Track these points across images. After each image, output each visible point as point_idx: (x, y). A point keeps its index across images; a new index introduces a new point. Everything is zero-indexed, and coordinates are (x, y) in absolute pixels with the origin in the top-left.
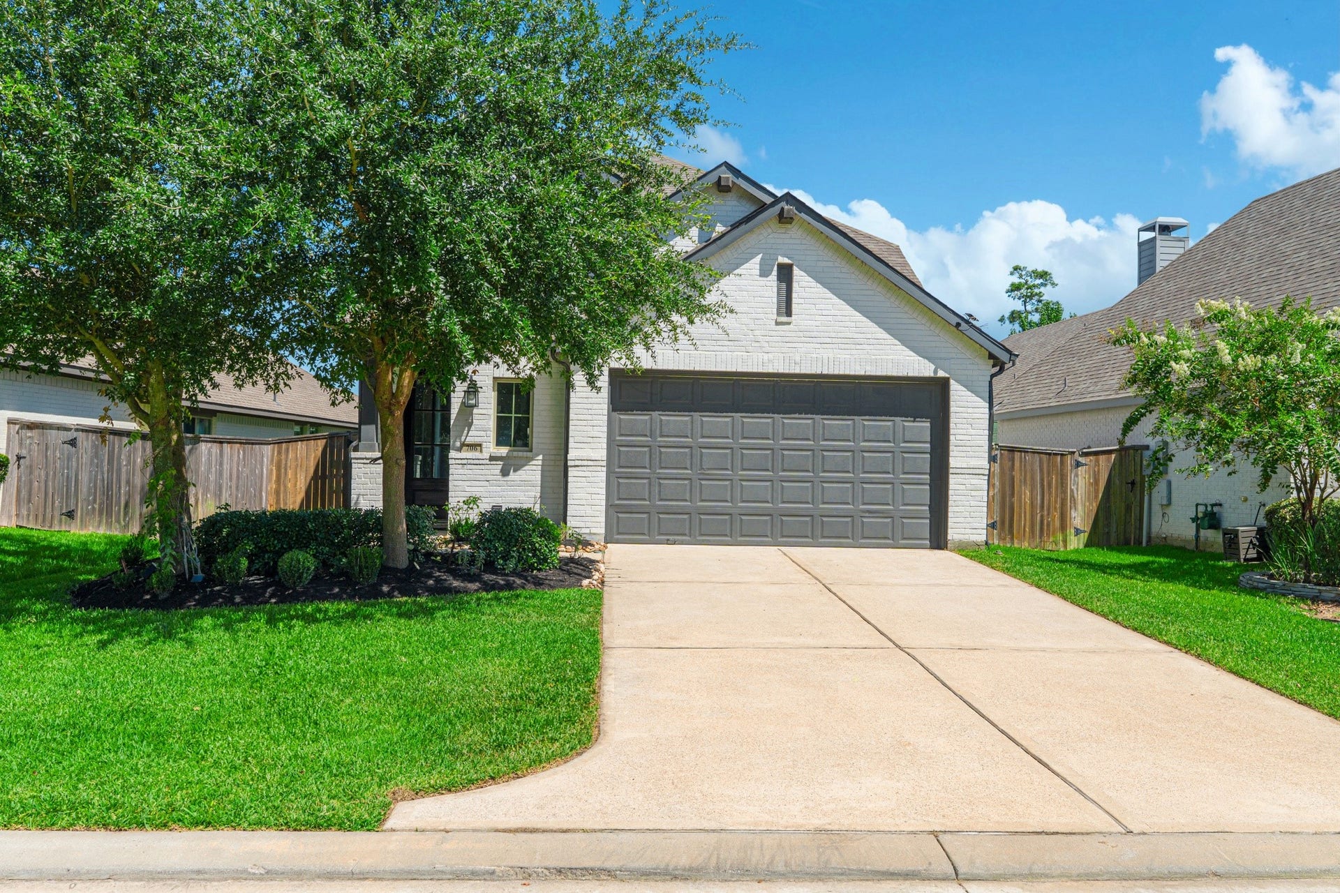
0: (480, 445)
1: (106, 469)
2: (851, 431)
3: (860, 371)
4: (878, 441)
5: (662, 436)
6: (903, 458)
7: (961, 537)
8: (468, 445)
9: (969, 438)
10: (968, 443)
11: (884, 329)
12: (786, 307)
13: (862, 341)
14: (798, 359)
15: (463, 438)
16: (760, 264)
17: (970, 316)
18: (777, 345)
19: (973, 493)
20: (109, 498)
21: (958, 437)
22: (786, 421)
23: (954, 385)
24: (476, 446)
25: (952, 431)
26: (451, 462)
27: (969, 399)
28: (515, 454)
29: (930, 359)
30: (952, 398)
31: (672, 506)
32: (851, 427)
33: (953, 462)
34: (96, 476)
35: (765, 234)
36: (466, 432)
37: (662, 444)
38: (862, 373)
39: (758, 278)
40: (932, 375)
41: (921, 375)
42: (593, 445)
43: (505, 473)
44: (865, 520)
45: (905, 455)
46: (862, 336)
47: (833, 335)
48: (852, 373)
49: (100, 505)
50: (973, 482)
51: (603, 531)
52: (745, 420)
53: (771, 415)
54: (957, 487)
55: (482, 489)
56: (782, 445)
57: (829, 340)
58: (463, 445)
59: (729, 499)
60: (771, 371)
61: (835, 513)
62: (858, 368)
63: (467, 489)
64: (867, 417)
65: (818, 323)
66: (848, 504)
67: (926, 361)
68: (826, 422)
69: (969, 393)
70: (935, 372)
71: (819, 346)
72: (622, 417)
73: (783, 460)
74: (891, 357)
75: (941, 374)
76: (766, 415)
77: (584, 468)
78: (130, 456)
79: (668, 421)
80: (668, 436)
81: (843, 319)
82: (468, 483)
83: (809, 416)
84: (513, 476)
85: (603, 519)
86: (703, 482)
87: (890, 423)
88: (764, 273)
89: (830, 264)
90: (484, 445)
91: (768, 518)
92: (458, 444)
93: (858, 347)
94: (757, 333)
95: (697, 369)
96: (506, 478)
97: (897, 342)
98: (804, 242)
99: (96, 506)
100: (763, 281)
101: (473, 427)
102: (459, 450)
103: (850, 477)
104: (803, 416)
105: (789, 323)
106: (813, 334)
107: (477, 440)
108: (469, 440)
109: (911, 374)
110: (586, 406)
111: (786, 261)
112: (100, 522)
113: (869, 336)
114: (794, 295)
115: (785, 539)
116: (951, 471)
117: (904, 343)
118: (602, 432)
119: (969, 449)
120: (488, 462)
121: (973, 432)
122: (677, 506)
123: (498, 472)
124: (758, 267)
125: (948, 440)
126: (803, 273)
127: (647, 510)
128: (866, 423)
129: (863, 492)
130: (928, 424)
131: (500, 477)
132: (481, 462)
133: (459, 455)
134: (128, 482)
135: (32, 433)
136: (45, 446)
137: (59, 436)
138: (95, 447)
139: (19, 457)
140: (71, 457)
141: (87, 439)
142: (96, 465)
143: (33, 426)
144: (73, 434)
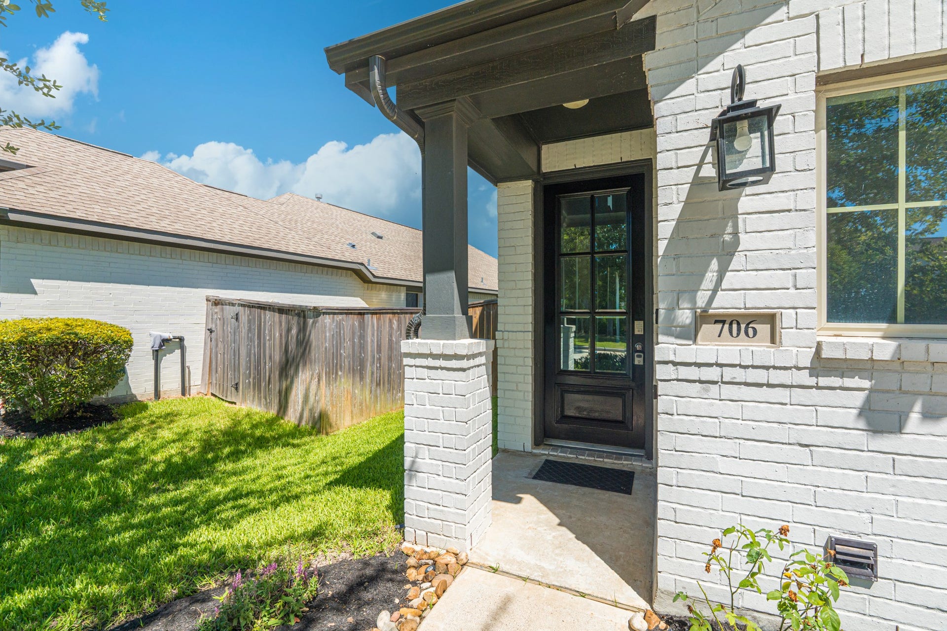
0: (771, 319)
1: (256, 343)
8: (720, 320)
15: (702, 299)
20: (259, 373)
24: (754, 323)
26: (661, 372)
34: (250, 350)
36: (711, 276)
49: (254, 378)
55: (781, 472)
58: (702, 318)
78: (271, 331)
82: (728, 447)
90: (787, 318)
92: (685, 316)
96: (887, 442)
99: (251, 380)
102: (691, 334)
107: (758, 302)
108: (725, 303)
112: (254, 396)
120: (804, 378)
123: (850, 416)
131: (860, 438)
132: (776, 377)
133: (687, 351)
134: (270, 358)
135: (217, 309)
136: (223, 320)
137: (230, 311)
138: (249, 321)
139: (211, 331)
140: (236, 331)
141: (244, 314)
142: (251, 340)
143: (217, 303)
144: (237, 309)
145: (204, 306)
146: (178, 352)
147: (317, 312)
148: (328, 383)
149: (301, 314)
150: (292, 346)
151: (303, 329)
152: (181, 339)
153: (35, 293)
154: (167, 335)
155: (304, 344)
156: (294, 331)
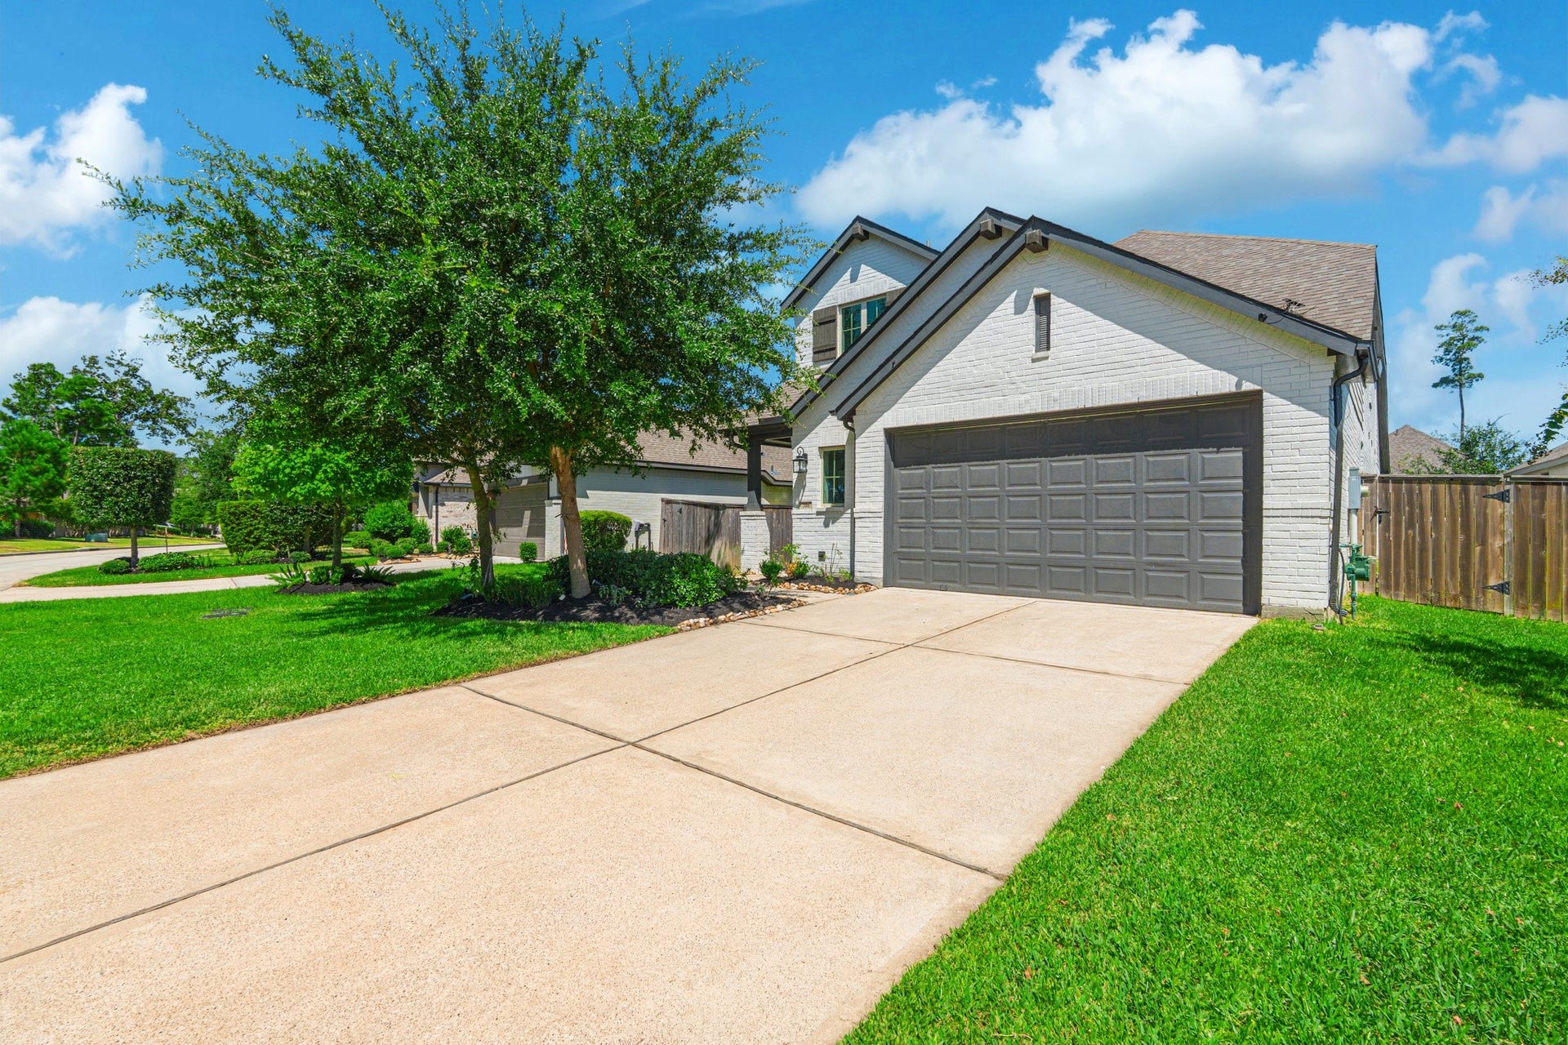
0: (812, 503)
1: (692, 527)
2: (1132, 471)
3: (1132, 399)
4: (1168, 480)
5: (935, 488)
6: (1203, 498)
7: (1284, 601)
8: (804, 503)
9: (1296, 467)
10: (1294, 475)
11: (1163, 344)
12: (1044, 341)
13: (1133, 363)
14: (1056, 395)
15: (800, 499)
16: (1015, 302)
17: (1290, 302)
18: (1034, 383)
19: (1303, 543)
21: (1277, 468)
22: (1054, 464)
23: (1268, 398)
24: (808, 504)
25: (1265, 461)
26: (793, 517)
27: (1294, 415)
28: (836, 509)
29: (1230, 371)
30: (1265, 417)
31: (944, 554)
32: (1132, 466)
33: (1268, 502)
34: (689, 531)
36: (802, 493)
37: (935, 495)
38: (1135, 400)
39: (1014, 317)
40: (1234, 390)
41: (1217, 392)
42: (873, 499)
43: (826, 525)
44: (1150, 574)
45: (1205, 495)
46: (1135, 356)
47: (1097, 361)
48: (1122, 402)
50: (1302, 527)
51: (881, 575)
52: (1011, 466)
53: (1037, 459)
54: (1276, 534)
55: (812, 538)
56: (1050, 490)
57: (1093, 369)
58: (801, 503)
59: (996, 547)
60: (1028, 412)
61: (1112, 565)
62: (1130, 395)
63: (804, 538)
64: (1152, 452)
65: (1078, 352)
66: (1129, 554)
67: (1224, 374)
68: (1100, 462)
69: (1295, 407)
70: (1239, 385)
71: (1078, 377)
72: (903, 472)
73: (1051, 506)
74: (1173, 376)
75: (1247, 386)
76: (1032, 459)
77: (867, 520)
78: (700, 518)
79: (940, 473)
80: (940, 487)
81: (1110, 341)
82: (804, 534)
83: (1080, 457)
84: (832, 527)
85: (881, 565)
86: (972, 531)
87: (1183, 457)
88: (1019, 309)
89: (1094, 282)
90: (815, 503)
91: (1036, 568)
92: (797, 503)
93: (1129, 370)
94: (1014, 374)
95: (956, 420)
96: (826, 530)
97: (1182, 356)
98: (1061, 268)
100: (1019, 318)
101: (806, 489)
102: (798, 507)
103: (1132, 524)
104: (1073, 457)
105: (1047, 358)
106: (1073, 365)
107: (810, 499)
108: (805, 499)
109: (1202, 393)
110: (867, 465)
111: (1042, 291)
113: (1143, 355)
114: (1052, 328)
115: (1055, 592)
116: (1265, 513)
117: (1190, 356)
118: (879, 486)
119: (1295, 482)
120: (817, 516)
121: (1304, 459)
122: (949, 554)
123: (822, 524)
124: (1013, 305)
125: (1261, 472)
126: (1061, 300)
127: (923, 558)
128: (1150, 459)
129: (1147, 541)
130: (1240, 454)
131: (822, 529)
132: (812, 516)
133: (798, 512)
135: (668, 506)
136: (672, 513)
137: (676, 507)
138: (688, 513)
139: (665, 520)
140: (680, 519)
141: (685, 509)
142: (689, 524)
143: (668, 502)
144: (681, 506)
145: (660, 505)
146: (647, 533)
147: (724, 507)
148: (731, 548)
149: (717, 508)
150: (712, 527)
151: (717, 517)
152: (649, 525)
153: (588, 497)
154: (642, 522)
155: (718, 525)
156: (713, 518)
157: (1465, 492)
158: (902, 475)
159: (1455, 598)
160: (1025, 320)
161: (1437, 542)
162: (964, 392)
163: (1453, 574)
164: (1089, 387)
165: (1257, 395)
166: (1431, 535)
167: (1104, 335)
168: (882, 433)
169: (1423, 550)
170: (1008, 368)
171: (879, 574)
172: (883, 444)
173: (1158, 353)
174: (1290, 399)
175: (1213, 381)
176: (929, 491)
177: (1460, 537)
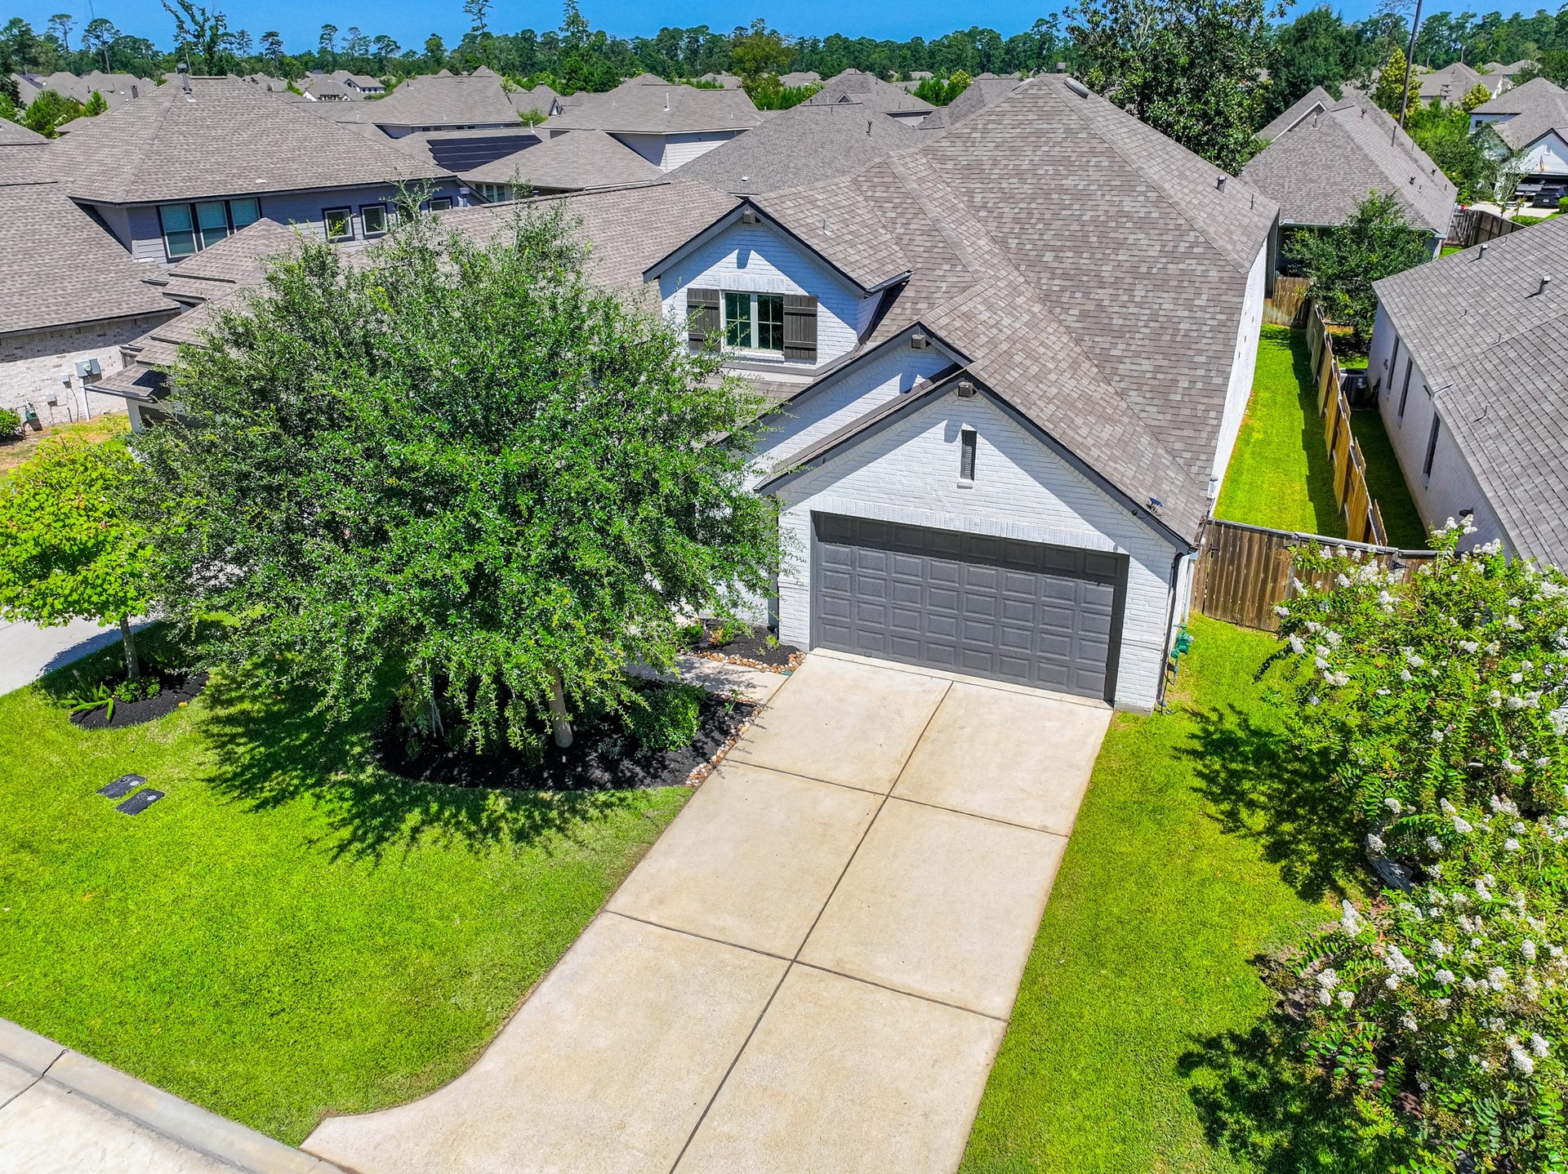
2: (1033, 586)
3: (1038, 539)
4: (1059, 598)
5: (861, 567)
6: (1083, 615)
7: (1127, 700)
9: (1143, 613)
10: (1143, 619)
11: (1065, 502)
12: (969, 468)
13: (1040, 510)
14: (978, 522)
16: (945, 430)
18: (958, 506)
21: (1133, 612)
22: (970, 569)
23: (1133, 562)
25: (1126, 604)
27: (1148, 576)
29: (1109, 535)
30: (1130, 572)
31: (869, 626)
32: (1033, 583)
33: (1125, 634)
35: (951, 401)
37: (860, 573)
39: (942, 442)
40: (1112, 550)
41: (1102, 549)
42: (799, 573)
44: (1039, 664)
45: (1086, 614)
47: (1012, 502)
50: (1145, 654)
51: (808, 641)
52: (932, 563)
53: (957, 562)
54: (1129, 656)
56: (967, 589)
57: (1008, 507)
59: (918, 627)
60: (951, 529)
61: (1014, 655)
62: (1036, 535)
64: (1050, 576)
65: (999, 490)
66: (1027, 648)
67: (1107, 538)
68: (1010, 575)
69: (1149, 571)
70: (1115, 548)
71: (998, 509)
72: (824, 545)
73: (967, 602)
74: (1070, 529)
75: (1121, 551)
76: (953, 562)
77: (792, 591)
79: (865, 555)
80: (866, 568)
81: (1024, 488)
83: (993, 567)
85: (808, 631)
86: (896, 610)
87: (1072, 584)
88: (949, 439)
89: (1014, 435)
91: (952, 649)
93: (1038, 516)
94: (940, 493)
97: (1078, 516)
98: (988, 411)
100: (947, 446)
103: (1031, 626)
105: (971, 487)
106: (992, 499)
109: (1090, 547)
111: (970, 428)
113: (1049, 507)
114: (976, 461)
115: (966, 669)
116: (1123, 640)
117: (1084, 517)
118: (805, 562)
119: (1142, 624)
121: (1150, 608)
122: (873, 626)
124: (942, 432)
125: (1123, 612)
126: (986, 441)
127: (848, 626)
128: (1048, 580)
129: (1041, 640)
130: (1112, 591)
157: (1270, 541)
158: (826, 549)
159: (1252, 620)
160: (952, 448)
161: (1247, 576)
162: (893, 497)
163: (1253, 602)
164: (1004, 521)
165: (1126, 558)
166: (1244, 572)
167: (1020, 482)
168: (809, 514)
169: (1237, 582)
170: (936, 487)
171: (806, 640)
172: (809, 524)
173: (1060, 508)
174: (1146, 566)
175: (1100, 542)
176: (854, 569)
177: (1262, 576)
